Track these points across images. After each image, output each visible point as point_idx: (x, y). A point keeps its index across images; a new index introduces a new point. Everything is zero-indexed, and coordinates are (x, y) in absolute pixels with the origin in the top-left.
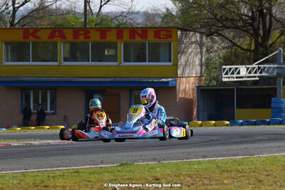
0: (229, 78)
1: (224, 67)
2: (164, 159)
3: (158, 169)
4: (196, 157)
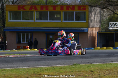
0: (112, 28)
1: (110, 23)
2: (93, 63)
3: (92, 67)
4: (108, 62)
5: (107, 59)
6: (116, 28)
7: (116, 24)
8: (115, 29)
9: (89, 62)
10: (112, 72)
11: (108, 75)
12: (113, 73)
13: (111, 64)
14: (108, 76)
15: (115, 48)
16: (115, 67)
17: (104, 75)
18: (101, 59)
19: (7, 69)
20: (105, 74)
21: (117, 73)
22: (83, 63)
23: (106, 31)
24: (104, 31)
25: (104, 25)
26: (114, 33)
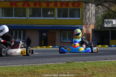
0: (107, 25)
1: (105, 20)
2: (87, 61)
3: (85, 65)
4: (102, 60)
5: (101, 57)
6: (111, 25)
7: (111, 21)
8: (111, 26)
9: (83, 59)
10: (105, 69)
11: (101, 72)
12: (106, 71)
13: (105, 62)
14: (101, 74)
15: (110, 46)
16: (108, 65)
17: (97, 73)
18: (95, 57)
19: (2, 66)
20: (98, 71)
21: (110, 71)
22: (77, 61)
23: (101, 28)
24: (99, 28)
25: (99, 22)
26: (109, 31)
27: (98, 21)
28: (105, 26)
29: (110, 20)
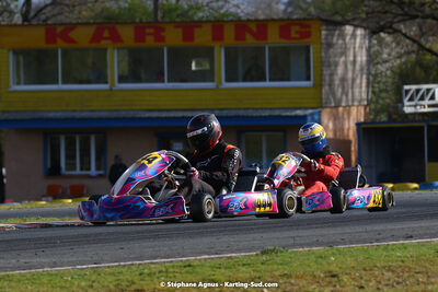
0: (415, 106)
1: (406, 87)
2: (338, 243)
3: (333, 258)
4: (394, 237)
5: (390, 226)
6: (429, 106)
7: (428, 90)
8: (427, 110)
9: (321, 239)
10: (406, 275)
11: (393, 286)
12: (412, 280)
13: (405, 247)
15: (425, 186)
16: (418, 258)
17: (378, 289)
18: (369, 228)
20: (380, 282)
21: (424, 280)
22: (302, 245)
23: (391, 119)
24: (384, 118)
25: (383, 95)
26: (422, 128)
27: (381, 91)
28: (408, 110)
29: (425, 87)
